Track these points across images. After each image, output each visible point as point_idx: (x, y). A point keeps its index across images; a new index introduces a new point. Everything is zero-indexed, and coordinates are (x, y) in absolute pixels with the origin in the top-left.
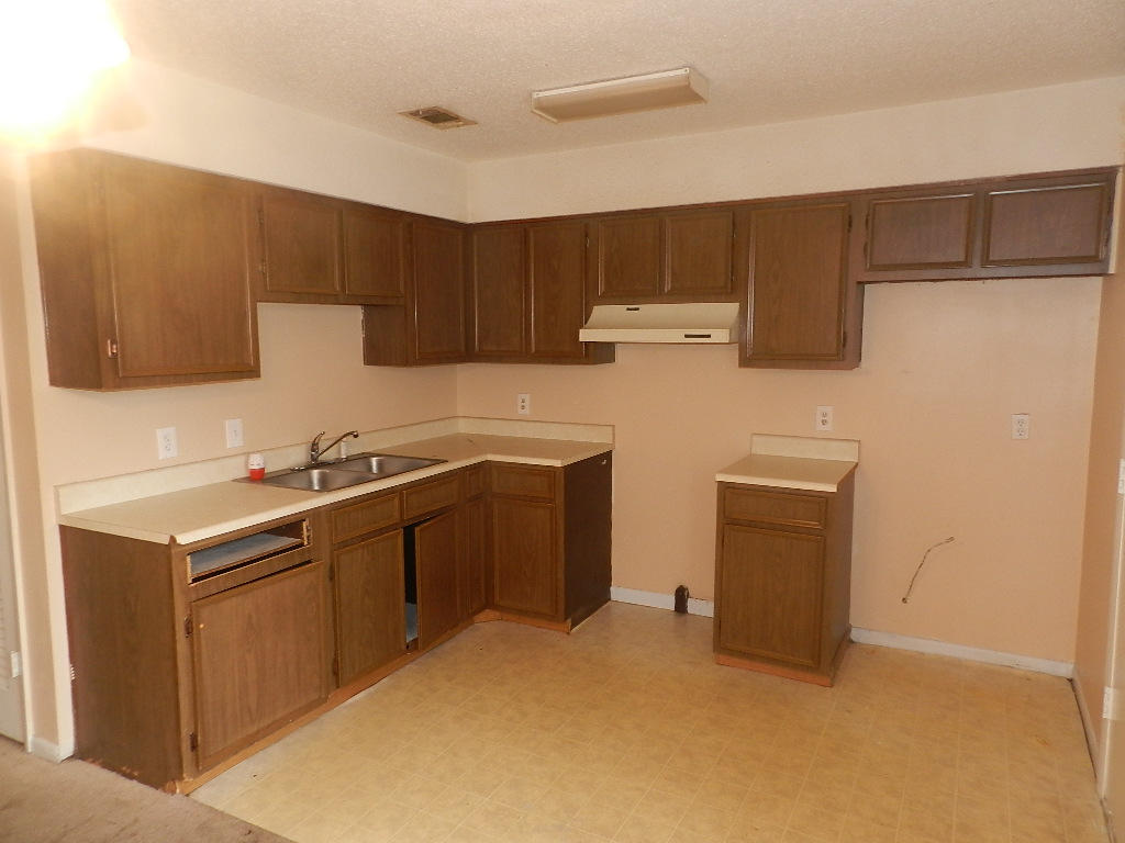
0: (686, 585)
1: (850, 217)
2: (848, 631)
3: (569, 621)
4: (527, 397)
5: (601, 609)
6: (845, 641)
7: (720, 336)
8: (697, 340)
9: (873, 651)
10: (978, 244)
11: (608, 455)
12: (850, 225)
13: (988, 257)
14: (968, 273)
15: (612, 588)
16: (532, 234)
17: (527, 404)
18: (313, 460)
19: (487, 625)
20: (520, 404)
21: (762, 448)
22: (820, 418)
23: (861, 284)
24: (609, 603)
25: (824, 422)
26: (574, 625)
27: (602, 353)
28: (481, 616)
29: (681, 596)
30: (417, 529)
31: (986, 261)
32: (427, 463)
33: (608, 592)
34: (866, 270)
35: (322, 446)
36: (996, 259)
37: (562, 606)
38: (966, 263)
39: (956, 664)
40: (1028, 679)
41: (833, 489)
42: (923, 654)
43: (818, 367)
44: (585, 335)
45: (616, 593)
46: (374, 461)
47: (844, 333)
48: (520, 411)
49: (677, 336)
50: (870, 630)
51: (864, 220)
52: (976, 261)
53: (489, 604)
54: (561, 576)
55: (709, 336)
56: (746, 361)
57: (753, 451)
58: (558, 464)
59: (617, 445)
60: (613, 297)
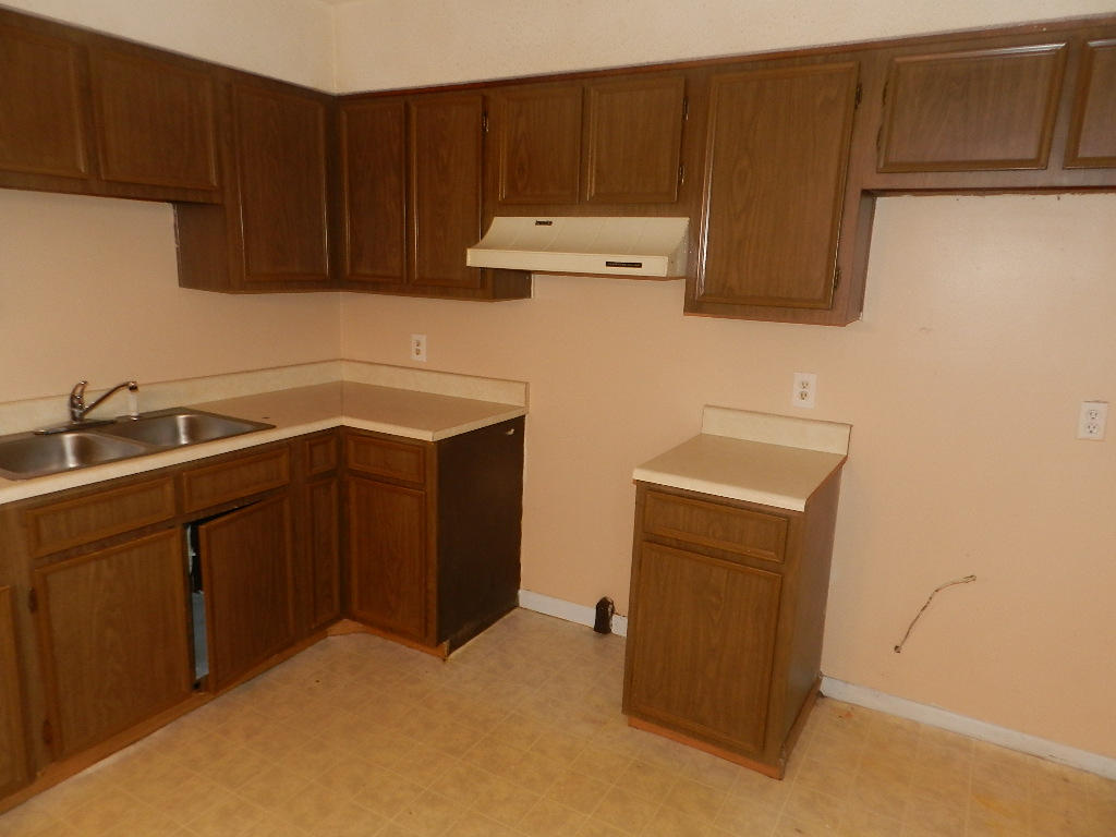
0: (611, 597)
1: (859, 86)
2: (819, 682)
3: (446, 644)
4: (423, 339)
5: (501, 620)
6: (812, 694)
7: (655, 266)
8: (624, 271)
9: (849, 714)
10: (1062, 131)
11: (519, 423)
12: (858, 98)
13: (1076, 151)
14: (1040, 178)
15: (520, 592)
16: (414, 110)
17: (423, 348)
18: (74, 418)
19: (345, 641)
20: (414, 347)
21: (717, 426)
22: (798, 389)
23: (870, 194)
24: (516, 610)
25: (803, 396)
26: (453, 647)
27: (513, 285)
28: (337, 627)
29: (604, 611)
30: (203, 527)
31: (1072, 161)
32: (248, 427)
33: (515, 597)
34: (879, 172)
35: (89, 400)
36: (1088, 154)
37: (433, 627)
38: (1039, 163)
39: (962, 744)
40: (1066, 780)
41: (798, 505)
42: (916, 724)
43: (795, 320)
44: (476, 258)
45: (526, 597)
46: (181, 419)
47: (838, 269)
48: (415, 357)
49: (596, 263)
50: (847, 682)
51: (882, 90)
52: (1056, 159)
53: (345, 612)
54: (432, 586)
55: (639, 265)
56: (694, 306)
57: (706, 431)
58: (427, 436)
59: (531, 410)
60: (518, 205)
